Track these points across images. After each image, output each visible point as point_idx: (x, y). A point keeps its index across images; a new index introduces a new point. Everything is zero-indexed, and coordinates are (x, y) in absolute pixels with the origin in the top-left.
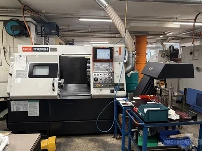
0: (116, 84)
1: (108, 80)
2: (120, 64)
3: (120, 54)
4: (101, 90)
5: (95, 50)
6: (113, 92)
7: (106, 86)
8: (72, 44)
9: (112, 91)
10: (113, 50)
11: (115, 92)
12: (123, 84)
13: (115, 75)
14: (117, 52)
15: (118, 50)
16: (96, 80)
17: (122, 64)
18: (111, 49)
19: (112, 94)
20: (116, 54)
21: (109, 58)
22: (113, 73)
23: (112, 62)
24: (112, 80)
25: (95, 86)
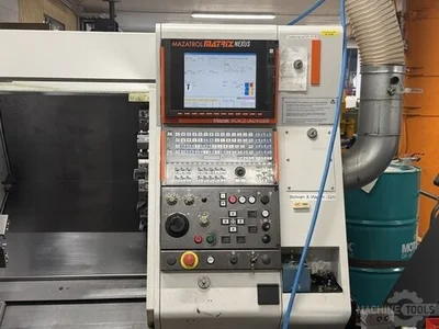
0: (291, 254)
1: (244, 232)
2: (313, 136)
3: (315, 80)
4: (204, 286)
5: (174, 55)
6: (276, 301)
7: (234, 266)
8: (108, 25)
9: (267, 295)
10: (274, 60)
11: (285, 298)
12: (334, 251)
13: (288, 203)
14: (299, 66)
15: (303, 54)
16: (176, 227)
17: (325, 133)
18: (265, 54)
19: (270, 310)
20: (292, 81)
21: (251, 103)
22: (276, 187)
23: (272, 126)
24: (270, 231)
25: (169, 265)
